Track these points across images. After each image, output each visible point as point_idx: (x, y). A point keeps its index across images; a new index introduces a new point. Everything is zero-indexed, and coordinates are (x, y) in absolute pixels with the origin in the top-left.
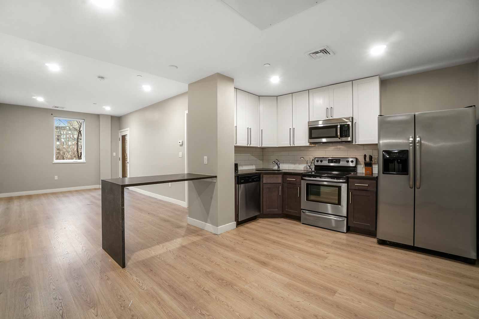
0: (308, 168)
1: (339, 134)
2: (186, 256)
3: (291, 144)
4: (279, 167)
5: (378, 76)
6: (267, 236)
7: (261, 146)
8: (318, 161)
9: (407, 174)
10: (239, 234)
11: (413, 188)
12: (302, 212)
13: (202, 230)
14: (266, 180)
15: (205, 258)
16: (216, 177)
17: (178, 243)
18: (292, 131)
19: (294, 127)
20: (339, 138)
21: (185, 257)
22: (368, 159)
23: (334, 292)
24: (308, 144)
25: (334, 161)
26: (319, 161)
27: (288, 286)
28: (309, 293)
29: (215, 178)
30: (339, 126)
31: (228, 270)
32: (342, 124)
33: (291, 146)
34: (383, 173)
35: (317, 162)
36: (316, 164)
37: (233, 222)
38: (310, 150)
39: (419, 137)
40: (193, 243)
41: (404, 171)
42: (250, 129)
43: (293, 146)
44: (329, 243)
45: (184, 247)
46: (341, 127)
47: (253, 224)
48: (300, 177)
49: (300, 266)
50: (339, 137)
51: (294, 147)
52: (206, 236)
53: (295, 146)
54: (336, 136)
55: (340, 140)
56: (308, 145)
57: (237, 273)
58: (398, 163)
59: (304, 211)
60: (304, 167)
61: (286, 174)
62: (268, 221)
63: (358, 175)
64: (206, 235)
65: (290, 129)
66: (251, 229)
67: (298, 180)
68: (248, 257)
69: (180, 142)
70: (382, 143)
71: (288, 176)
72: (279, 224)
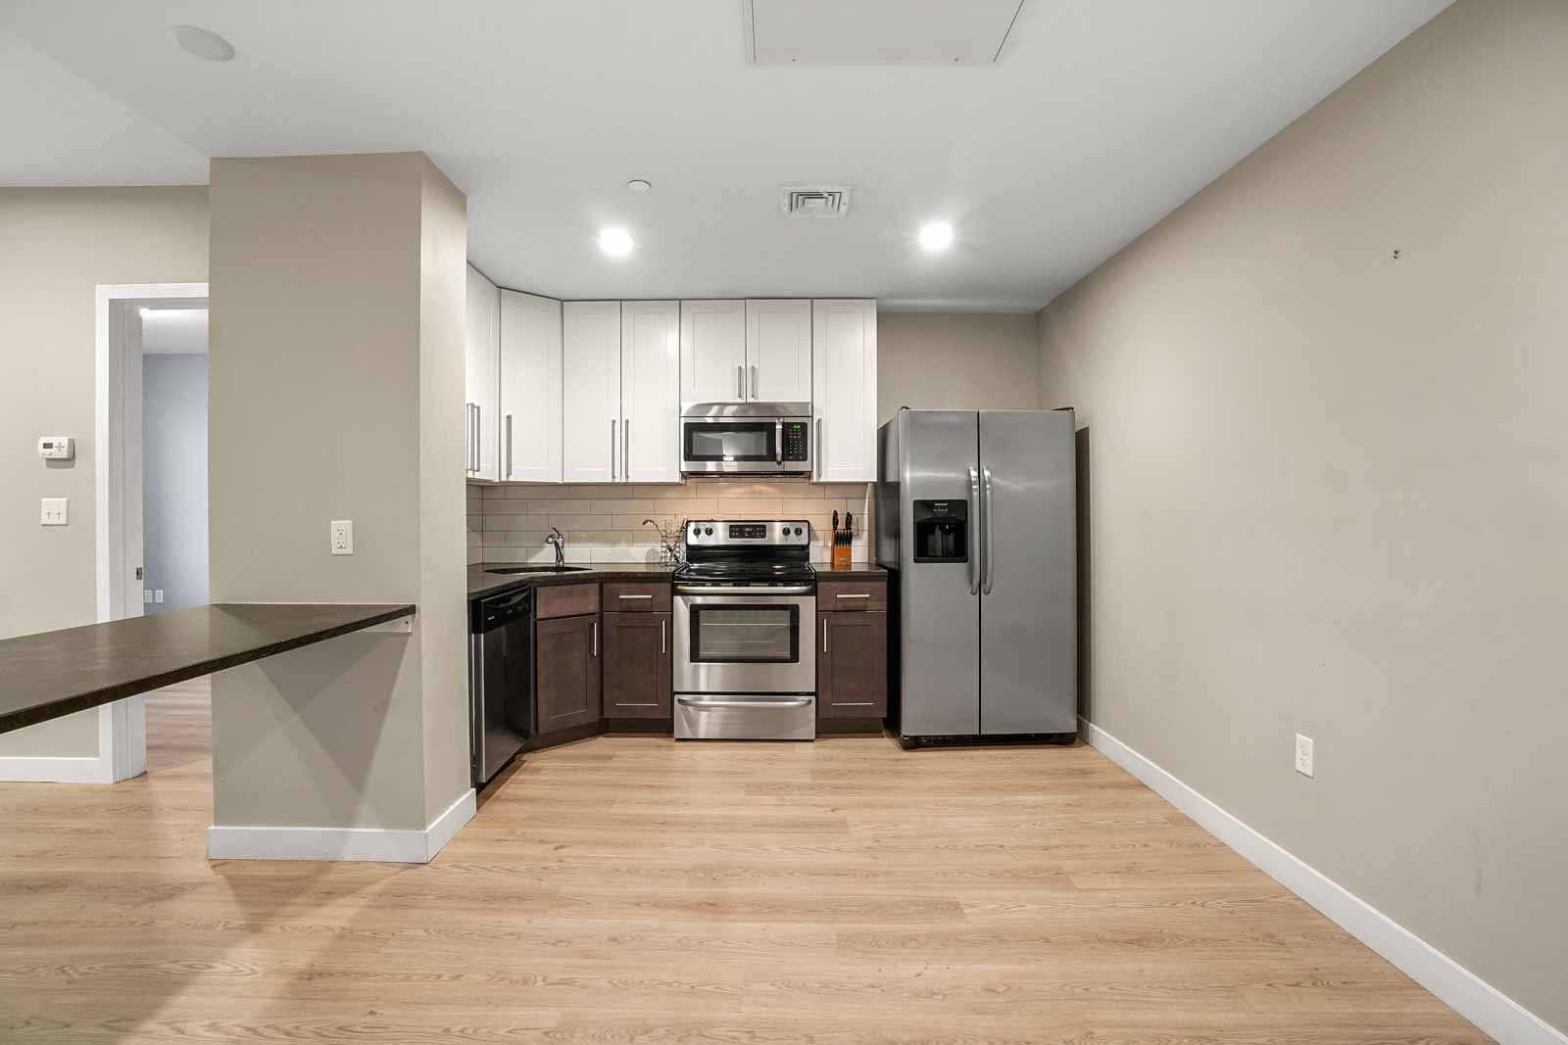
0: (669, 555)
1: (779, 449)
2: (372, 1013)
3: (616, 475)
4: (560, 556)
5: (874, 301)
6: (615, 809)
7: (504, 479)
8: (697, 532)
9: (966, 562)
10: (513, 832)
11: (978, 595)
12: (676, 703)
13: (325, 866)
14: (547, 606)
15: (479, 978)
16: (411, 610)
17: (258, 969)
18: (621, 432)
19: (627, 418)
20: (779, 463)
21: (369, 1019)
22: (841, 526)
23: (954, 908)
24: (677, 479)
25: (747, 529)
26: (703, 533)
27: (846, 944)
28: (913, 939)
29: (409, 618)
30: (779, 427)
31: (626, 983)
32: (787, 420)
33: (616, 481)
34: (916, 561)
35: (695, 537)
36: (693, 540)
37: (465, 792)
38: (668, 495)
39: (988, 469)
40: (341, 938)
41: (958, 552)
42: (478, 408)
43: (624, 480)
44: (808, 780)
45: (310, 975)
46: (783, 431)
47: (521, 782)
48: (667, 586)
49: (812, 873)
50: (779, 458)
51: (626, 485)
52: (377, 888)
53: (630, 481)
54: (772, 456)
55: (779, 468)
56: (677, 481)
57: (664, 977)
58: (945, 532)
59: (685, 697)
60: (648, 552)
61: (608, 581)
62: (557, 757)
63: (853, 570)
64: (370, 883)
65: (614, 422)
66: (533, 801)
67: (664, 597)
68: (638, 905)
69: (47, 446)
70: (911, 479)
71: (623, 586)
72: (610, 758)
